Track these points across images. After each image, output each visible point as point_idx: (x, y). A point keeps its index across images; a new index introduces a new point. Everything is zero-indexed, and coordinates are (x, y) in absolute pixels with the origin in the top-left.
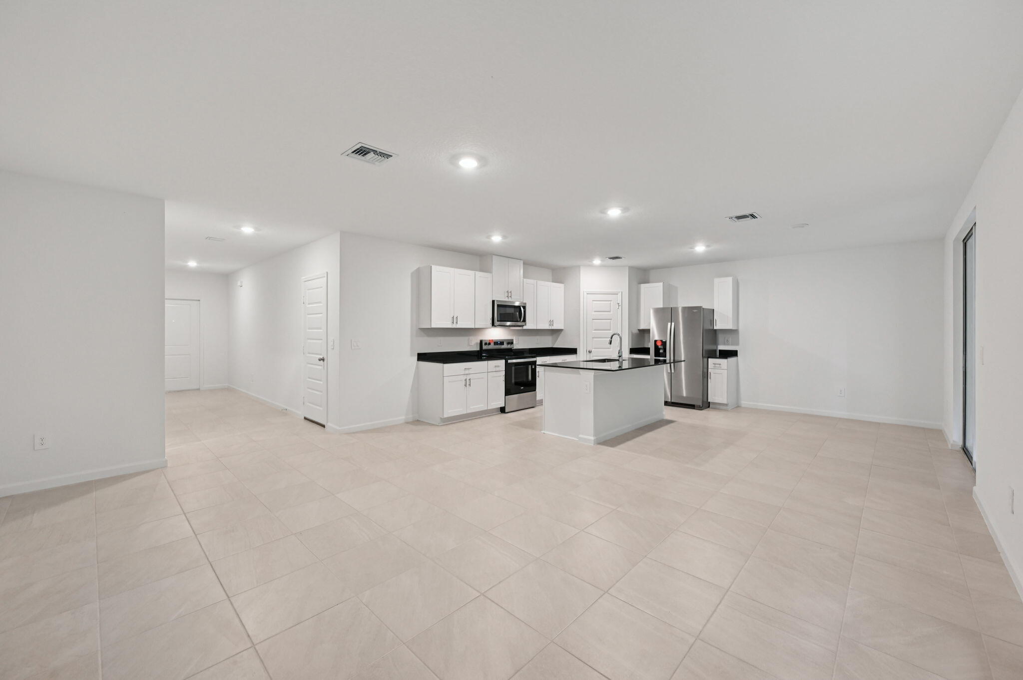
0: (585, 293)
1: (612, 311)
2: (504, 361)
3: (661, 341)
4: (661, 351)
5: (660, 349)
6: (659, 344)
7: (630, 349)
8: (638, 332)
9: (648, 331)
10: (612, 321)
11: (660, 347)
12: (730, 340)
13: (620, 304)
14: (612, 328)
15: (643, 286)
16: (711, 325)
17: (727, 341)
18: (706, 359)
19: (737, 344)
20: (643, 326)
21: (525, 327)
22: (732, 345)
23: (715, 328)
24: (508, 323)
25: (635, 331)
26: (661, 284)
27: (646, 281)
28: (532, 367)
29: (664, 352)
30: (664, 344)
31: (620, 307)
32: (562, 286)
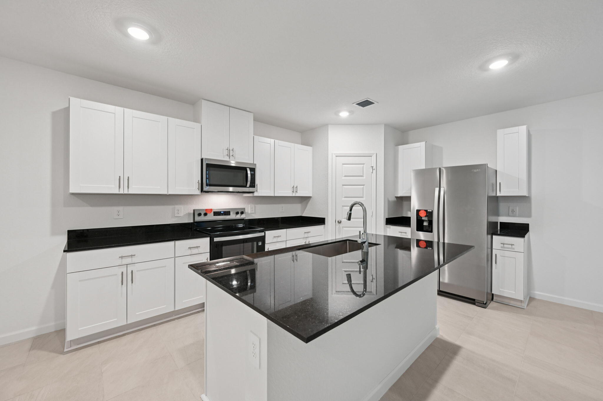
0: (334, 156)
1: (365, 176)
2: (208, 239)
3: (426, 211)
4: (425, 224)
5: (423, 221)
6: (423, 215)
7: (387, 219)
8: (395, 199)
9: (408, 198)
10: (365, 186)
11: (423, 218)
12: (517, 210)
13: (375, 167)
14: (365, 196)
15: (401, 147)
16: (493, 191)
17: (513, 211)
18: (490, 236)
19: (529, 215)
20: (401, 193)
21: (256, 194)
22: (520, 216)
23: (498, 194)
24: (231, 189)
25: (393, 199)
26: (423, 143)
27: (405, 142)
28: (257, 244)
29: (429, 224)
30: (430, 214)
31: (374, 171)
32: (310, 148)
